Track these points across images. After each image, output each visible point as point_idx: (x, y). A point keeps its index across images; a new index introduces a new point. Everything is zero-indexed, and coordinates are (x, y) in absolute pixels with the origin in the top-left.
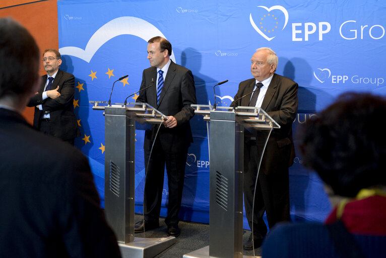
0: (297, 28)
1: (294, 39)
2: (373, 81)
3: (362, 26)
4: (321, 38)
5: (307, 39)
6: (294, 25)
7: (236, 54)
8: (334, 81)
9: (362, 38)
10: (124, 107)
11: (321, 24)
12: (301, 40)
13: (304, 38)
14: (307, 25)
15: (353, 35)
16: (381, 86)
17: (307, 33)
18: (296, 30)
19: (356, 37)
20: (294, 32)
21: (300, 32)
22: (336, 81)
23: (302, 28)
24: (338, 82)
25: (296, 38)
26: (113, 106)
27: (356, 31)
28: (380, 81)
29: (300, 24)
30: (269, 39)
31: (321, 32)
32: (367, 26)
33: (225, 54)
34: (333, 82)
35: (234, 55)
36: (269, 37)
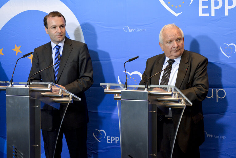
0: (204, 3)
1: (201, 14)
4: (227, 14)
5: (213, 14)
7: (144, 30)
10: (28, 87)
12: (207, 15)
13: (210, 14)
17: (213, 8)
18: (203, 5)
20: (201, 7)
21: (207, 7)
23: (208, 3)
25: (203, 13)
26: (16, 86)
30: (177, 15)
31: (227, 8)
33: (133, 30)
35: (142, 30)
36: (177, 13)
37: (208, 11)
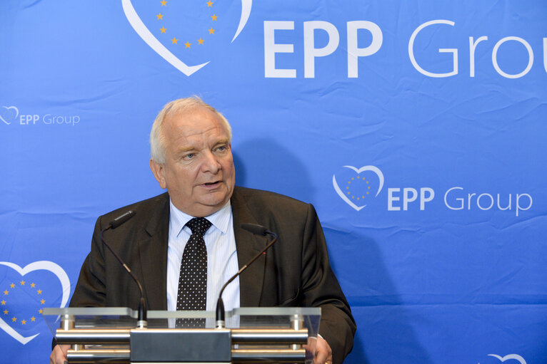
0: (281, 37)
1: (271, 71)
2: (504, 204)
3: (471, 39)
4: (353, 72)
5: (310, 72)
6: (270, 27)
7: (74, 119)
8: (395, 204)
9: (472, 74)
11: (353, 27)
12: (291, 74)
13: (300, 69)
14: (310, 27)
15: (446, 63)
16: (524, 216)
17: (311, 53)
18: (276, 42)
19: (455, 72)
20: (271, 49)
21: (289, 48)
22: (400, 204)
23: (295, 37)
24: (405, 208)
25: (277, 67)
27: (455, 51)
28: (524, 202)
29: (289, 25)
30: (188, 71)
31: (354, 53)
32: (485, 38)
33: (35, 118)
34: (390, 208)
35: (68, 120)
36: (190, 64)
37: (294, 60)
